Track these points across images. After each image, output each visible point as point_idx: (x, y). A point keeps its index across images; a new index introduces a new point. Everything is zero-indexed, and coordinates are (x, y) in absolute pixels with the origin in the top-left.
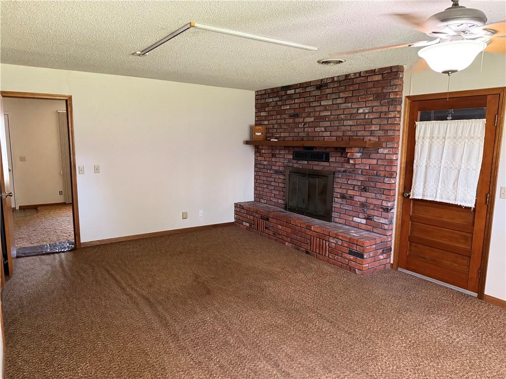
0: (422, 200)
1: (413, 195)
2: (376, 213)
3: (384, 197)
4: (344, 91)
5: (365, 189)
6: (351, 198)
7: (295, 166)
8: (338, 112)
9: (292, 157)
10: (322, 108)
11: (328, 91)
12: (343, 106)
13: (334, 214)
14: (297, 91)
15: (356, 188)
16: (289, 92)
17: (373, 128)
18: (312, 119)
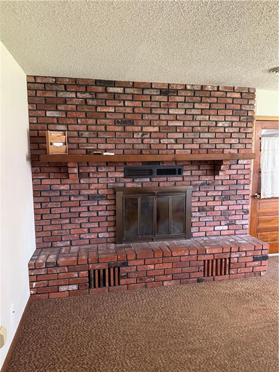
2: (238, 217)
3: (244, 202)
6: (212, 209)
7: (129, 185)
8: (194, 124)
9: (122, 175)
11: (178, 99)
12: (199, 118)
15: (217, 199)
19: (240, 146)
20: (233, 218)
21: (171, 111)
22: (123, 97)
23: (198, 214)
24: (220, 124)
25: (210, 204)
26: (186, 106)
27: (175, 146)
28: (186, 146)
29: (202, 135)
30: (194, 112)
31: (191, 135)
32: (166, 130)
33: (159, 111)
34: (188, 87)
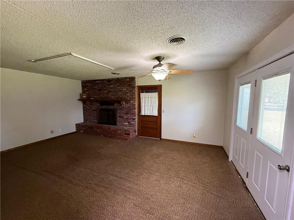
0: (144, 115)
1: (142, 114)
2: (131, 120)
3: (133, 115)
4: (118, 83)
5: (127, 114)
6: (123, 117)
7: (101, 108)
8: (116, 90)
9: (99, 105)
10: (110, 88)
11: (112, 83)
12: (118, 88)
13: (117, 123)
14: (100, 82)
15: (124, 114)
16: (96, 82)
17: (128, 95)
18: (107, 92)
19: (130, 96)
20: (130, 121)
21: (110, 86)
22: (99, 84)
23: (119, 118)
24: (124, 89)
25: (122, 115)
26: (114, 84)
27: (112, 97)
28: (115, 96)
29: (119, 93)
30: (116, 86)
31: (116, 93)
32: (109, 92)
33: (107, 87)
34: (114, 79)
